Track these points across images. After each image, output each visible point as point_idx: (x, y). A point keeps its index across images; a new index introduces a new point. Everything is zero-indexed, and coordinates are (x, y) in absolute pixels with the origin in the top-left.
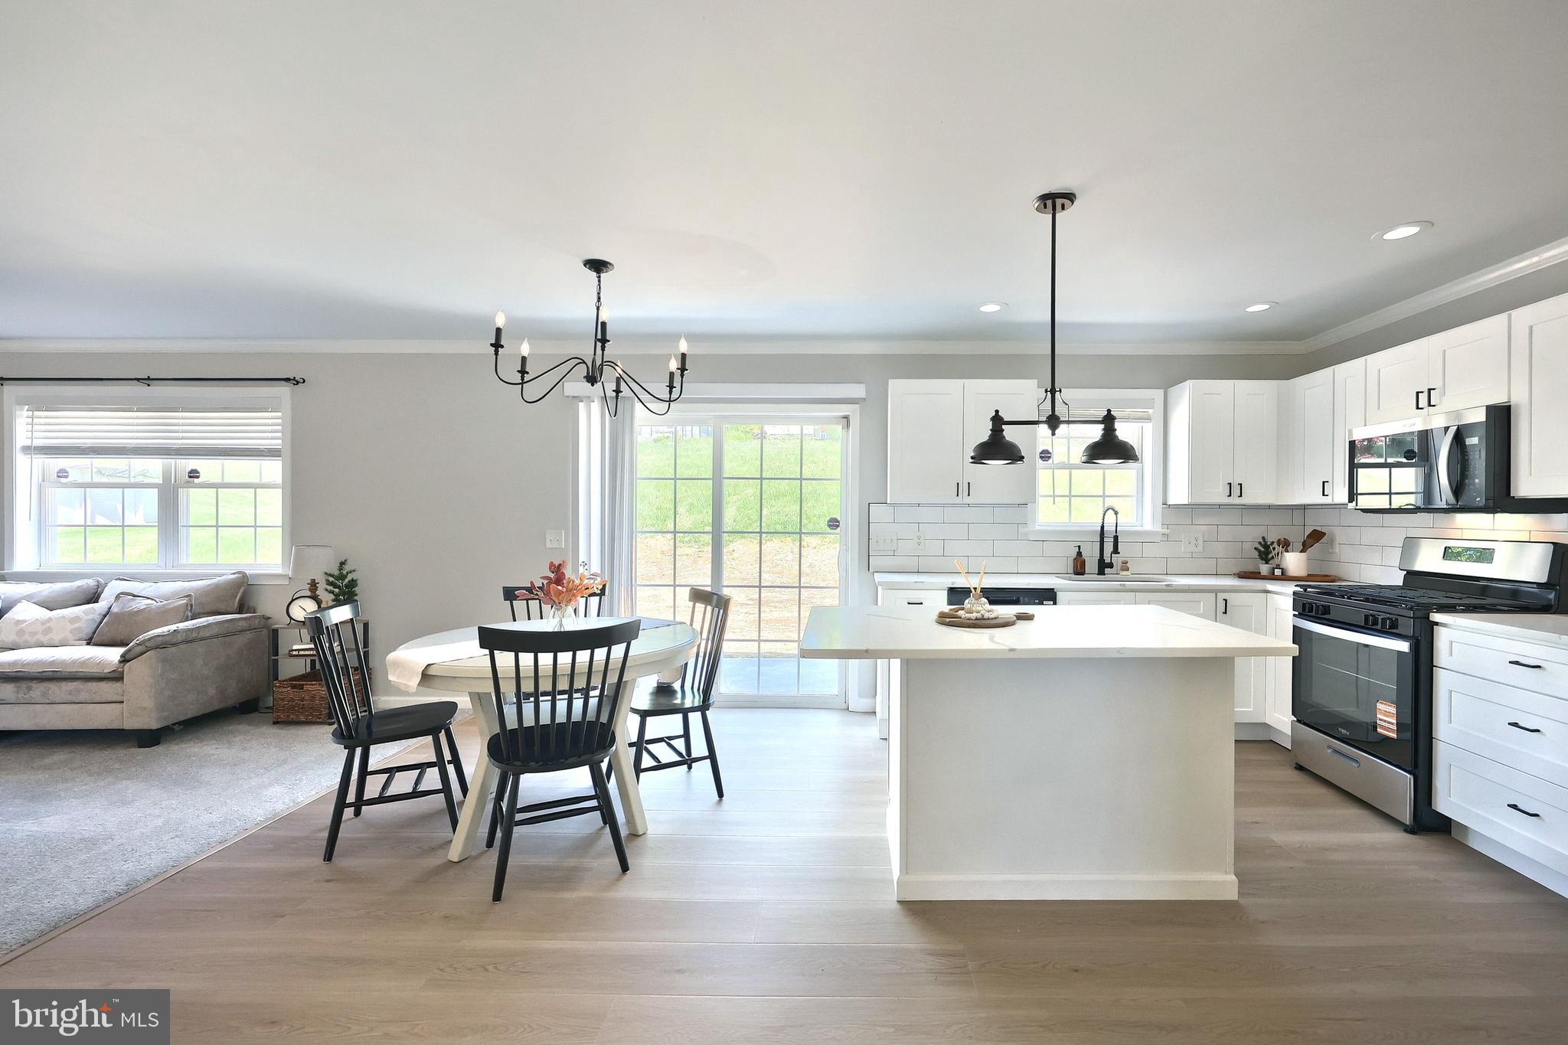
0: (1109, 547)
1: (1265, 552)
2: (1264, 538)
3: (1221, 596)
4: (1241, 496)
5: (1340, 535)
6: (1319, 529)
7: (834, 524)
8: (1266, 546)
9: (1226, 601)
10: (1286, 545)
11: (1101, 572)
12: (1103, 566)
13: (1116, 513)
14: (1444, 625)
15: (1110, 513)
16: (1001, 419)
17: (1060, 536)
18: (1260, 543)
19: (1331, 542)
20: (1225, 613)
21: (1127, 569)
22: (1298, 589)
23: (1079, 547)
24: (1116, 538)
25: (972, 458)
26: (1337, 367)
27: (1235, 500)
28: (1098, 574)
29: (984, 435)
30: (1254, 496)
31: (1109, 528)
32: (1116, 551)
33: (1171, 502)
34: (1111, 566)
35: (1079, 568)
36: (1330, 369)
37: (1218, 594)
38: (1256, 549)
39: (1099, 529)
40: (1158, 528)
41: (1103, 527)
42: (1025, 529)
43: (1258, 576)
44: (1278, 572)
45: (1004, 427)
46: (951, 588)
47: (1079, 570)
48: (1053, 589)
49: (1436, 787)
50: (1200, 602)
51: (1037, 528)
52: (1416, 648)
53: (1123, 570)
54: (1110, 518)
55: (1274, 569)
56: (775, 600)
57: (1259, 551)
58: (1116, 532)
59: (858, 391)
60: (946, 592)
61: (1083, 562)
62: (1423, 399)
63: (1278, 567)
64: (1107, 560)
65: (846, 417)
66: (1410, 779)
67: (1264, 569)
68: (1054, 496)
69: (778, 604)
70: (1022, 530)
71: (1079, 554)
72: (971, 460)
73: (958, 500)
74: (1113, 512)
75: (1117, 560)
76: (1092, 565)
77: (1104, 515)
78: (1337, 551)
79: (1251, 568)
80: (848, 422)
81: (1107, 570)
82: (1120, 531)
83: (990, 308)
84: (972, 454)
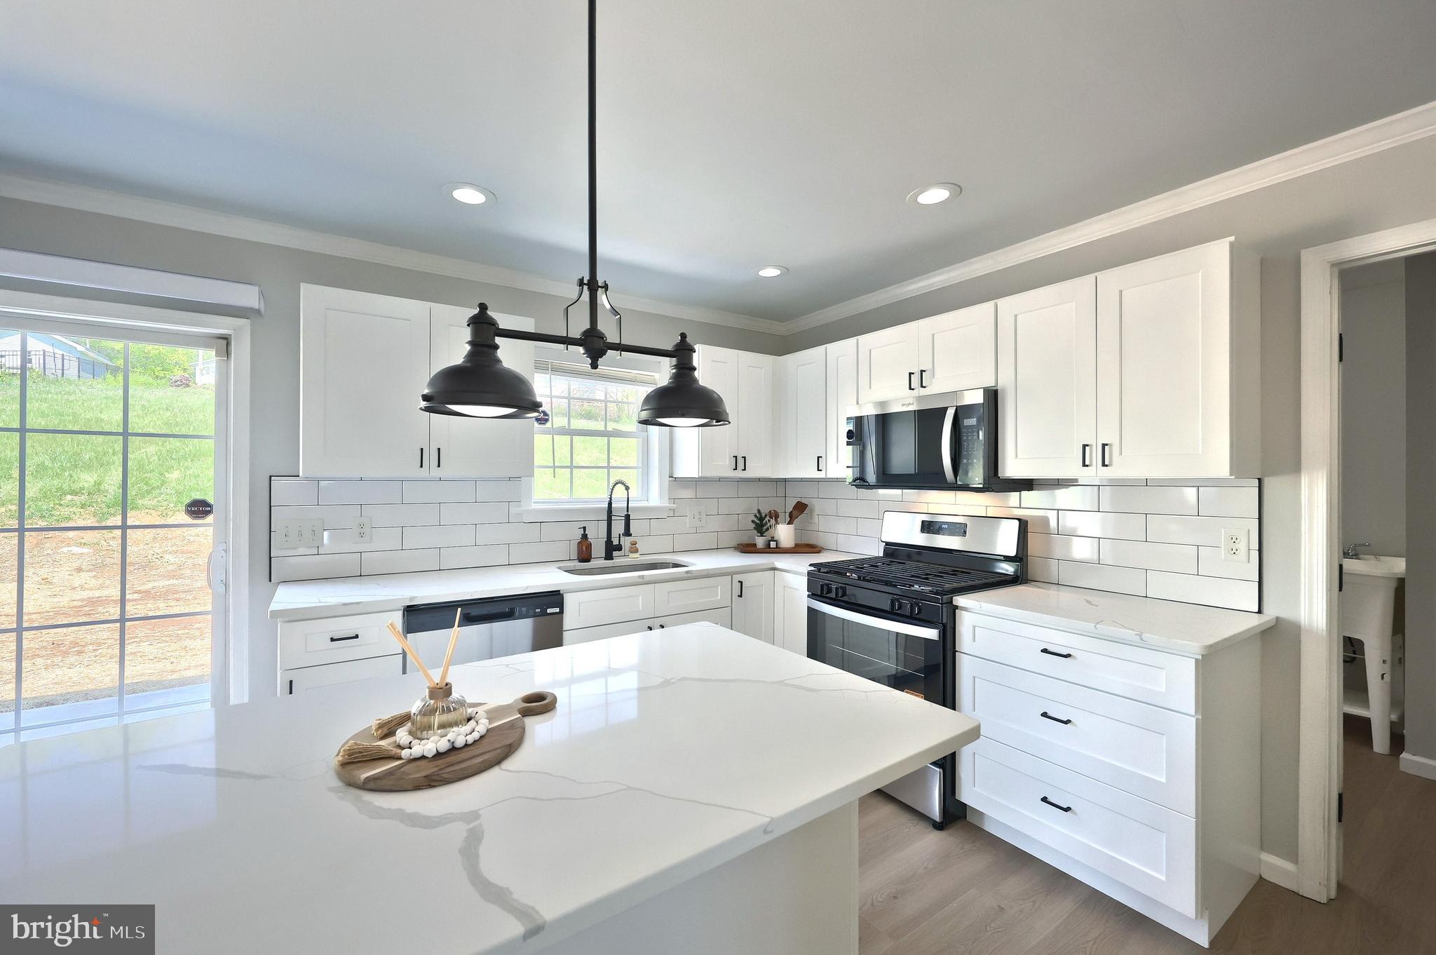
0: (618, 527)
1: (761, 525)
2: (759, 511)
3: (737, 578)
4: (745, 470)
5: (818, 506)
6: (804, 501)
7: (199, 509)
8: (761, 519)
9: (741, 582)
10: (775, 515)
11: (609, 556)
12: (611, 549)
13: (627, 488)
14: (965, 609)
15: (620, 488)
16: (492, 323)
17: (562, 518)
18: (756, 516)
19: (812, 511)
20: (741, 596)
21: (636, 551)
22: (812, 568)
23: (584, 528)
24: (627, 518)
25: (425, 398)
26: (829, 346)
27: (740, 474)
28: (606, 559)
29: (456, 351)
30: (755, 470)
31: (619, 505)
32: (627, 533)
33: (678, 474)
34: (619, 548)
35: (584, 554)
36: (823, 347)
37: (734, 576)
38: (753, 521)
39: (606, 505)
40: (666, 504)
41: (610, 504)
42: (519, 509)
43: (753, 549)
44: (773, 545)
45: (498, 340)
46: (408, 607)
47: (586, 557)
48: (559, 591)
49: (960, 777)
50: (718, 586)
51: (534, 506)
52: (943, 634)
53: (631, 552)
54: (619, 492)
55: (769, 541)
56: (181, 588)
57: (756, 524)
58: (628, 511)
59: (247, 296)
60: (400, 613)
61: (589, 546)
62: (915, 379)
63: (773, 539)
64: (615, 542)
65: (226, 339)
66: (940, 773)
67: (760, 542)
68: (554, 467)
69: (183, 595)
70: (514, 510)
71: (585, 536)
72: (423, 404)
73: (423, 472)
74: (623, 488)
75: (626, 542)
76: (598, 548)
77: (614, 487)
78: (816, 521)
79: (745, 540)
80: (228, 344)
81: (615, 553)
82: (633, 508)
83: (469, 196)
84: (426, 391)
